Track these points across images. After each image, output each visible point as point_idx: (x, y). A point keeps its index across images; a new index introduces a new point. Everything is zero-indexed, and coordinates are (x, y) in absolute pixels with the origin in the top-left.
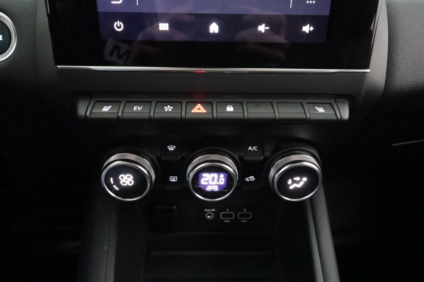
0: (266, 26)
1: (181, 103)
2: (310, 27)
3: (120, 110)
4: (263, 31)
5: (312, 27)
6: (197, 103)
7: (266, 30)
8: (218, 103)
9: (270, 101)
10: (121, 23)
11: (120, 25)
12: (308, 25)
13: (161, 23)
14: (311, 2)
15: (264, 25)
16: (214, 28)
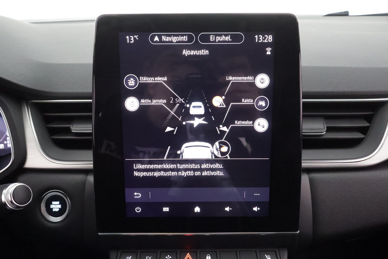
1: (176, 252)
2: (258, 208)
3: (138, 256)
6: (187, 252)
7: (229, 210)
8: (201, 252)
9: (235, 250)
10: (139, 208)
13: (164, 207)
14: (257, 194)
15: (228, 207)
16: (197, 209)
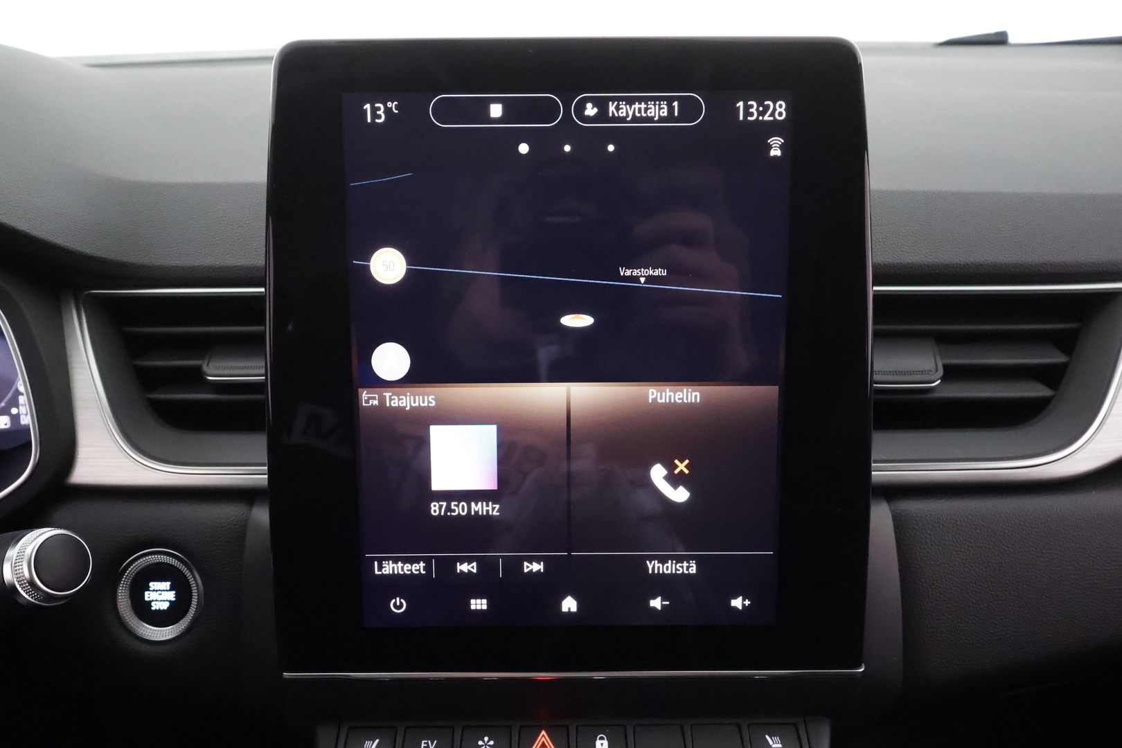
0: (663, 600)
1: (510, 728)
2: (744, 600)
3: (397, 741)
4: (659, 608)
5: (747, 600)
6: (539, 727)
7: (663, 606)
8: (579, 728)
9: (678, 721)
10: (402, 600)
11: (401, 603)
12: (741, 598)
13: (473, 598)
15: (659, 599)
16: (569, 605)
